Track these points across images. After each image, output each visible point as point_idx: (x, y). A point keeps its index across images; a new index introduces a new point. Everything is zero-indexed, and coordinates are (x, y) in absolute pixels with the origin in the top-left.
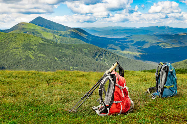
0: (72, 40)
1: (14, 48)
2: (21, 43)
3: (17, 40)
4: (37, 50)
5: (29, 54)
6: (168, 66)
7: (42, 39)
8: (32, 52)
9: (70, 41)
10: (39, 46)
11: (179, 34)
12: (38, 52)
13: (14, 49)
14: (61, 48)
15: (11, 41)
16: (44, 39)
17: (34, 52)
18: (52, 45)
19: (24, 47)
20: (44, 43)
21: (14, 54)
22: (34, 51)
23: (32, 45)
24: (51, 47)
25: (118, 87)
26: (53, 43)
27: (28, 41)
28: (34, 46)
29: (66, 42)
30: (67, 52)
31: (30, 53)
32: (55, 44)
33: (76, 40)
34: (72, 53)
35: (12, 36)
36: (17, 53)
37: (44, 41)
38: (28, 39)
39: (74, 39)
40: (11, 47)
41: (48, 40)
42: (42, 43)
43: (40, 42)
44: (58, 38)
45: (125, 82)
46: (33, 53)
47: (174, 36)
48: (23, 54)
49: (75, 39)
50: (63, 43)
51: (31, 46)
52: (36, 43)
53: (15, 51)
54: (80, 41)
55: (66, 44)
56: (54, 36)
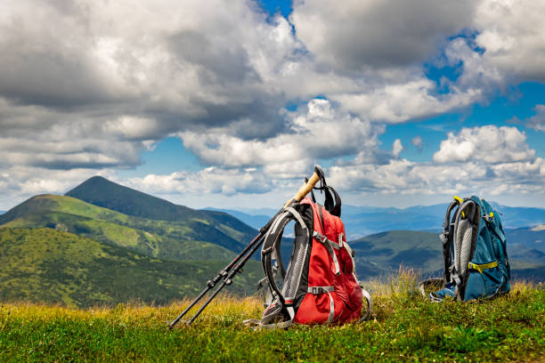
0: (198, 247)
1: (15, 274)
2: (38, 260)
3: (24, 248)
4: (88, 280)
5: (61, 292)
6: (477, 205)
7: (103, 246)
8: (71, 289)
9: (190, 251)
10: (94, 269)
11: (531, 225)
12: (89, 288)
13: (15, 277)
14: (163, 274)
15: (5, 251)
16: (109, 246)
17: (76, 287)
18: (133, 263)
19: (44, 272)
20: (109, 257)
21: (14, 292)
22: (78, 283)
23: (72, 265)
24: (132, 271)
25: (322, 243)
26: (137, 257)
27: (60, 252)
28: (76, 267)
29: (178, 255)
30: (181, 287)
31: (64, 291)
32: (145, 263)
33: (208, 250)
34: (196, 290)
35: (10, 237)
36: (23, 291)
37: (111, 254)
38: (59, 248)
39: (204, 246)
40: (7, 272)
41: (123, 249)
42: (103, 258)
43: (96, 254)
44: (153, 243)
45: (342, 230)
46: (74, 291)
47: (514, 234)
48: (43, 292)
49: (208, 245)
50: (171, 259)
51: (68, 268)
52: (82, 259)
53: (18, 285)
54: (223, 251)
55: (177, 260)
56: (143, 236)
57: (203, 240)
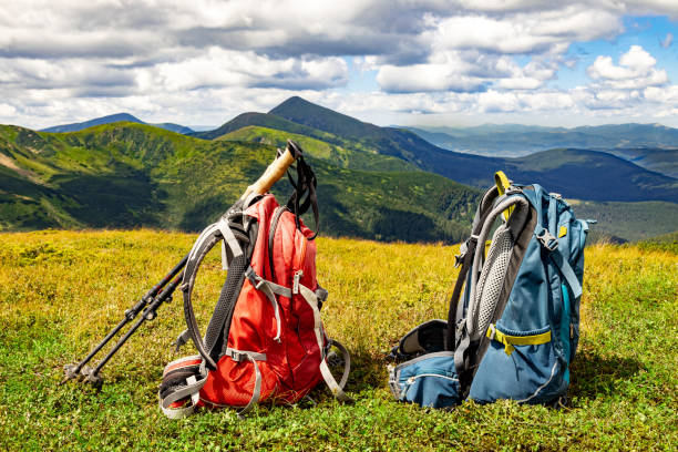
0: (383, 160)
1: (227, 180)
6: (531, 206)
9: (376, 164)
13: (228, 183)
14: (351, 183)
18: (327, 173)
26: (329, 168)
29: (364, 167)
30: (367, 195)
32: (337, 173)
34: (380, 197)
35: (224, 149)
39: (388, 159)
40: (220, 178)
41: (318, 161)
44: (344, 156)
50: (358, 170)
53: (229, 189)
55: (363, 171)
56: (334, 150)
57: (387, 154)
